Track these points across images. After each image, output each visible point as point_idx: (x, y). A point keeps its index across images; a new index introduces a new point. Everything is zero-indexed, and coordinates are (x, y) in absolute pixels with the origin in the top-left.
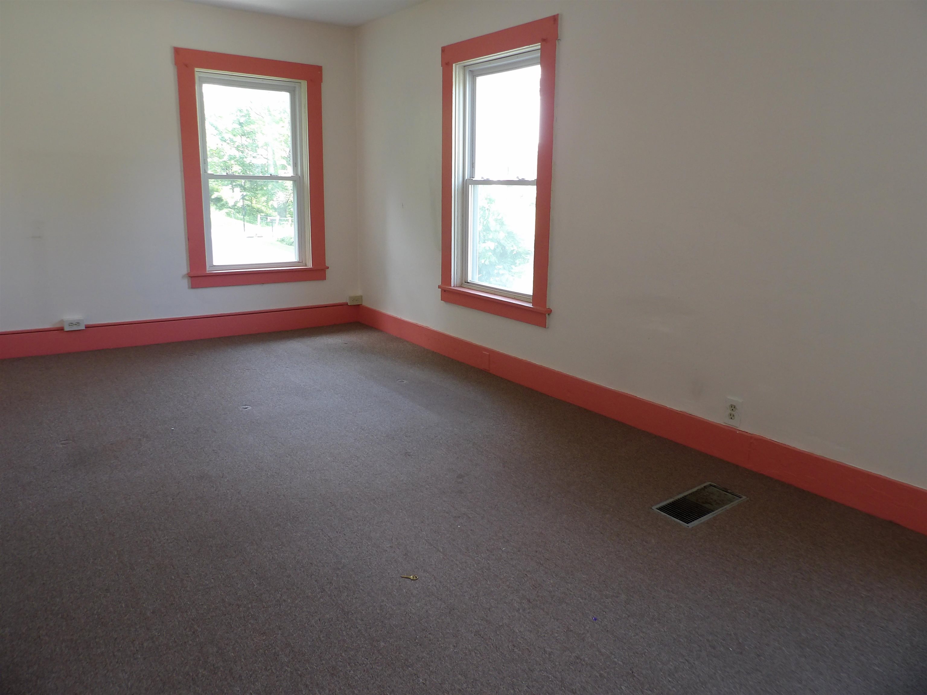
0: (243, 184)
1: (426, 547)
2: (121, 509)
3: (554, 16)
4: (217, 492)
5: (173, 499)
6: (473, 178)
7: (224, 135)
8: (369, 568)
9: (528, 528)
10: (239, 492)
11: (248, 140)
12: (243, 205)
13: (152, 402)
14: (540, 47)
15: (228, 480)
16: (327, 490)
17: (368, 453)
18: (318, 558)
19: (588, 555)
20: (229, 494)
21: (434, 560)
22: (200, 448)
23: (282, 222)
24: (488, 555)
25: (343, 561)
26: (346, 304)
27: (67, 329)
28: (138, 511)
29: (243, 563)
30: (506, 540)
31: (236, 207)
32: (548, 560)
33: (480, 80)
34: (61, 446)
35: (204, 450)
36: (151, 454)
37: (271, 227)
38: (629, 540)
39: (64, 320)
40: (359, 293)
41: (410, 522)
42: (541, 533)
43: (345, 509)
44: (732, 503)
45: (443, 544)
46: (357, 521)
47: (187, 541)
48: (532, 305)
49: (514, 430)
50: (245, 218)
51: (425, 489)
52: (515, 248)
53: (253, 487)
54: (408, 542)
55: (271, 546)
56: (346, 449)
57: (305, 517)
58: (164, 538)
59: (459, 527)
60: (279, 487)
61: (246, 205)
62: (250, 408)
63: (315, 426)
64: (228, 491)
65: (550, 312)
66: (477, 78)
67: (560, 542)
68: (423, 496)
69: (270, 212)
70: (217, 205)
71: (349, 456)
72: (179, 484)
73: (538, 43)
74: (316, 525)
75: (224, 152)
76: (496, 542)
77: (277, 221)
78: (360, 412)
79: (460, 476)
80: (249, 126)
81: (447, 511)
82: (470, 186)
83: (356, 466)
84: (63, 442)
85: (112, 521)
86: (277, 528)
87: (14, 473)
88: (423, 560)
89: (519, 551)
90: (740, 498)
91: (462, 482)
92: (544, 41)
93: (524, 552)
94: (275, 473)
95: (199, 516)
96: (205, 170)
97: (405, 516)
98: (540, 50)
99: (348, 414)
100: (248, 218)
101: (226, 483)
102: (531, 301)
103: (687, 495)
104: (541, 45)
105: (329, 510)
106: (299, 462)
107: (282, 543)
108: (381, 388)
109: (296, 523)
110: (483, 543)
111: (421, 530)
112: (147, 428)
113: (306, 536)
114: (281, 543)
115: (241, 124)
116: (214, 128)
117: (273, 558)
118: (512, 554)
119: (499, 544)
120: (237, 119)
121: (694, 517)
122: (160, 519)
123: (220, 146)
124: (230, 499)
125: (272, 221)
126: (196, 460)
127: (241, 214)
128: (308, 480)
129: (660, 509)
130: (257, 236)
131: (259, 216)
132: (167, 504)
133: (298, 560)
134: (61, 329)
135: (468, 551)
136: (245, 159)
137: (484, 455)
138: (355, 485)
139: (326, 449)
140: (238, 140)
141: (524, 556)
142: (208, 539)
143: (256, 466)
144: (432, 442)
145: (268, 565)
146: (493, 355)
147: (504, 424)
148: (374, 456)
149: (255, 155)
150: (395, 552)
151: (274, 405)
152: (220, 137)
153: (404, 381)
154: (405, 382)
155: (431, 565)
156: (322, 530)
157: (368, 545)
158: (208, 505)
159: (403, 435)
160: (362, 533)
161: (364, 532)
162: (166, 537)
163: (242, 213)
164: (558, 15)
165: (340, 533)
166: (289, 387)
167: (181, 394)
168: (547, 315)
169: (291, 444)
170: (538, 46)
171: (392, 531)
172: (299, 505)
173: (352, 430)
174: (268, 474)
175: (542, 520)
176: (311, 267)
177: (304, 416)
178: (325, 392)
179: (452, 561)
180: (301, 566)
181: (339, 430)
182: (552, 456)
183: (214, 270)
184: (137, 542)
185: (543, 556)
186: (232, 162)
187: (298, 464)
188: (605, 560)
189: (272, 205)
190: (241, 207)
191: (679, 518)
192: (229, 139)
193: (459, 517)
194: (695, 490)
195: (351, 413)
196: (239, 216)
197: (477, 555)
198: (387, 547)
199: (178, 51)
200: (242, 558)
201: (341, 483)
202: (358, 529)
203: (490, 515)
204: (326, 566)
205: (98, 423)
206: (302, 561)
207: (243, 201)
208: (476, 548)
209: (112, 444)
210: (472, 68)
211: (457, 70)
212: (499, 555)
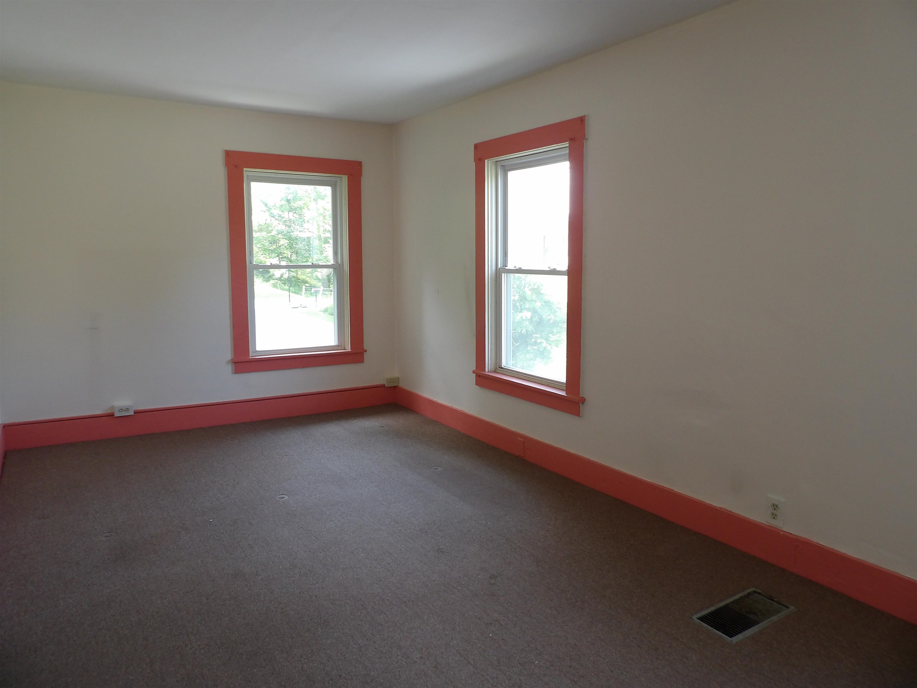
0: (289, 257)
1: (457, 659)
2: (157, 610)
3: (581, 117)
4: (251, 592)
5: (207, 599)
6: (506, 267)
7: (272, 211)
8: (398, 682)
9: (562, 638)
10: (272, 592)
11: (295, 215)
12: (289, 276)
13: (192, 490)
14: (568, 145)
15: (262, 577)
16: (359, 591)
17: (401, 549)
18: (347, 670)
19: (624, 673)
20: (262, 594)
21: (464, 674)
22: (236, 542)
23: (325, 293)
24: (520, 670)
25: (372, 673)
26: (383, 386)
27: (117, 414)
28: (173, 612)
29: (272, 674)
30: (539, 652)
31: (282, 279)
32: (582, 677)
33: (512, 175)
34: (104, 539)
35: (240, 544)
36: (189, 548)
37: (315, 297)
38: (668, 656)
39: (115, 406)
40: (396, 375)
41: (441, 628)
42: (576, 645)
43: (376, 612)
44: (779, 615)
45: (474, 656)
46: (388, 626)
47: (219, 648)
48: (566, 394)
49: (549, 525)
50: (290, 288)
51: (457, 590)
52: (552, 317)
53: (286, 587)
54: (438, 652)
55: (301, 654)
56: (379, 545)
57: (336, 621)
58: (197, 644)
59: (491, 635)
60: (312, 586)
61: (291, 277)
62: (286, 497)
63: (349, 518)
64: (261, 591)
65: (583, 400)
66: (508, 172)
67: (595, 655)
68: (454, 598)
69: (314, 282)
70: (264, 277)
71: (382, 552)
72: (214, 582)
73: (567, 142)
74: (347, 631)
75: (273, 227)
76: (528, 655)
77: (321, 292)
78: (394, 503)
79: (492, 577)
80: (296, 202)
81: (479, 617)
82: (503, 274)
83: (389, 564)
84: (106, 534)
85: (147, 624)
86: (308, 633)
87: (58, 569)
88: (453, 674)
89: (552, 666)
90: (788, 608)
91: (495, 584)
92: (572, 140)
93: (558, 667)
94: (309, 570)
95: (231, 618)
96: (250, 261)
97: (436, 622)
98: (568, 148)
99: (383, 504)
100: (293, 288)
101: (260, 582)
102: (565, 388)
103: (730, 603)
104: (569, 144)
105: (359, 614)
106: (332, 559)
107: (312, 651)
108: (416, 476)
109: (326, 628)
110: (515, 655)
111: (452, 638)
112: (187, 519)
113: (336, 643)
114: (310, 651)
115: (288, 201)
116: (265, 205)
117: (302, 668)
118: (545, 668)
119: (532, 656)
120: (285, 196)
121: (738, 629)
122: (193, 622)
123: (268, 222)
124: (263, 600)
125: (316, 292)
126: (232, 556)
127: (286, 286)
128: (340, 578)
129: (702, 619)
130: (302, 306)
131: (304, 287)
132: (201, 605)
133: (327, 671)
134: (111, 415)
135: (500, 664)
136: (292, 234)
137: (518, 552)
138: (387, 586)
139: (359, 544)
140: (286, 215)
141: (557, 672)
142: (239, 646)
143: (289, 563)
144: (465, 537)
145: (296, 676)
146: (527, 441)
147: (538, 517)
148: (406, 552)
149: (301, 229)
150: (425, 663)
151: (310, 495)
152: (269, 213)
153: (438, 468)
154: (440, 469)
155: (461, 680)
156: (352, 637)
157: (398, 655)
158: (241, 606)
159: (436, 529)
160: (392, 640)
161: (394, 640)
162: (198, 642)
163: (288, 285)
164: (585, 116)
165: (370, 640)
166: (326, 474)
167: (221, 482)
168: (581, 404)
169: (325, 538)
170: (566, 144)
171: (422, 640)
172: (331, 608)
173: (386, 523)
174: (301, 572)
175: (577, 630)
176: (350, 351)
177: (339, 507)
178: (360, 481)
179: (483, 675)
180: (329, 679)
181: (372, 522)
182: (587, 554)
183: (256, 355)
184: (169, 648)
185: (578, 673)
186: (280, 236)
187: (331, 561)
188: (643, 679)
189: (316, 276)
190: (287, 278)
191: (721, 631)
192: (278, 215)
193: (491, 624)
194: (738, 597)
195: (385, 503)
196: (285, 287)
197: (509, 670)
198: (417, 658)
199: (229, 154)
200: (271, 668)
201: (373, 582)
202: (388, 636)
203: (522, 623)
204: (354, 679)
205: (140, 514)
206: (331, 672)
207: (289, 273)
208: (507, 661)
209: (152, 537)
210: (504, 163)
211: (489, 166)
212: (531, 670)
